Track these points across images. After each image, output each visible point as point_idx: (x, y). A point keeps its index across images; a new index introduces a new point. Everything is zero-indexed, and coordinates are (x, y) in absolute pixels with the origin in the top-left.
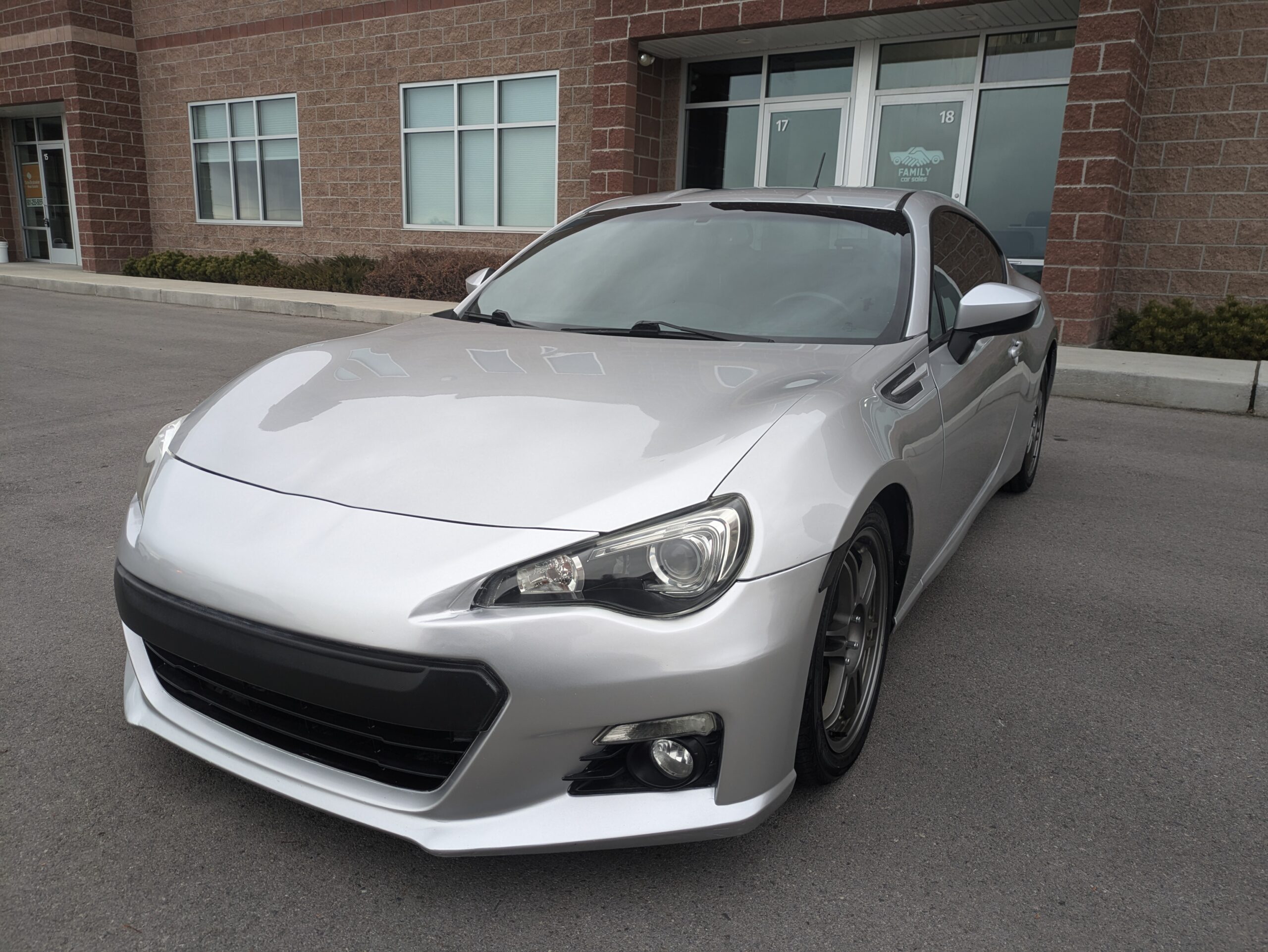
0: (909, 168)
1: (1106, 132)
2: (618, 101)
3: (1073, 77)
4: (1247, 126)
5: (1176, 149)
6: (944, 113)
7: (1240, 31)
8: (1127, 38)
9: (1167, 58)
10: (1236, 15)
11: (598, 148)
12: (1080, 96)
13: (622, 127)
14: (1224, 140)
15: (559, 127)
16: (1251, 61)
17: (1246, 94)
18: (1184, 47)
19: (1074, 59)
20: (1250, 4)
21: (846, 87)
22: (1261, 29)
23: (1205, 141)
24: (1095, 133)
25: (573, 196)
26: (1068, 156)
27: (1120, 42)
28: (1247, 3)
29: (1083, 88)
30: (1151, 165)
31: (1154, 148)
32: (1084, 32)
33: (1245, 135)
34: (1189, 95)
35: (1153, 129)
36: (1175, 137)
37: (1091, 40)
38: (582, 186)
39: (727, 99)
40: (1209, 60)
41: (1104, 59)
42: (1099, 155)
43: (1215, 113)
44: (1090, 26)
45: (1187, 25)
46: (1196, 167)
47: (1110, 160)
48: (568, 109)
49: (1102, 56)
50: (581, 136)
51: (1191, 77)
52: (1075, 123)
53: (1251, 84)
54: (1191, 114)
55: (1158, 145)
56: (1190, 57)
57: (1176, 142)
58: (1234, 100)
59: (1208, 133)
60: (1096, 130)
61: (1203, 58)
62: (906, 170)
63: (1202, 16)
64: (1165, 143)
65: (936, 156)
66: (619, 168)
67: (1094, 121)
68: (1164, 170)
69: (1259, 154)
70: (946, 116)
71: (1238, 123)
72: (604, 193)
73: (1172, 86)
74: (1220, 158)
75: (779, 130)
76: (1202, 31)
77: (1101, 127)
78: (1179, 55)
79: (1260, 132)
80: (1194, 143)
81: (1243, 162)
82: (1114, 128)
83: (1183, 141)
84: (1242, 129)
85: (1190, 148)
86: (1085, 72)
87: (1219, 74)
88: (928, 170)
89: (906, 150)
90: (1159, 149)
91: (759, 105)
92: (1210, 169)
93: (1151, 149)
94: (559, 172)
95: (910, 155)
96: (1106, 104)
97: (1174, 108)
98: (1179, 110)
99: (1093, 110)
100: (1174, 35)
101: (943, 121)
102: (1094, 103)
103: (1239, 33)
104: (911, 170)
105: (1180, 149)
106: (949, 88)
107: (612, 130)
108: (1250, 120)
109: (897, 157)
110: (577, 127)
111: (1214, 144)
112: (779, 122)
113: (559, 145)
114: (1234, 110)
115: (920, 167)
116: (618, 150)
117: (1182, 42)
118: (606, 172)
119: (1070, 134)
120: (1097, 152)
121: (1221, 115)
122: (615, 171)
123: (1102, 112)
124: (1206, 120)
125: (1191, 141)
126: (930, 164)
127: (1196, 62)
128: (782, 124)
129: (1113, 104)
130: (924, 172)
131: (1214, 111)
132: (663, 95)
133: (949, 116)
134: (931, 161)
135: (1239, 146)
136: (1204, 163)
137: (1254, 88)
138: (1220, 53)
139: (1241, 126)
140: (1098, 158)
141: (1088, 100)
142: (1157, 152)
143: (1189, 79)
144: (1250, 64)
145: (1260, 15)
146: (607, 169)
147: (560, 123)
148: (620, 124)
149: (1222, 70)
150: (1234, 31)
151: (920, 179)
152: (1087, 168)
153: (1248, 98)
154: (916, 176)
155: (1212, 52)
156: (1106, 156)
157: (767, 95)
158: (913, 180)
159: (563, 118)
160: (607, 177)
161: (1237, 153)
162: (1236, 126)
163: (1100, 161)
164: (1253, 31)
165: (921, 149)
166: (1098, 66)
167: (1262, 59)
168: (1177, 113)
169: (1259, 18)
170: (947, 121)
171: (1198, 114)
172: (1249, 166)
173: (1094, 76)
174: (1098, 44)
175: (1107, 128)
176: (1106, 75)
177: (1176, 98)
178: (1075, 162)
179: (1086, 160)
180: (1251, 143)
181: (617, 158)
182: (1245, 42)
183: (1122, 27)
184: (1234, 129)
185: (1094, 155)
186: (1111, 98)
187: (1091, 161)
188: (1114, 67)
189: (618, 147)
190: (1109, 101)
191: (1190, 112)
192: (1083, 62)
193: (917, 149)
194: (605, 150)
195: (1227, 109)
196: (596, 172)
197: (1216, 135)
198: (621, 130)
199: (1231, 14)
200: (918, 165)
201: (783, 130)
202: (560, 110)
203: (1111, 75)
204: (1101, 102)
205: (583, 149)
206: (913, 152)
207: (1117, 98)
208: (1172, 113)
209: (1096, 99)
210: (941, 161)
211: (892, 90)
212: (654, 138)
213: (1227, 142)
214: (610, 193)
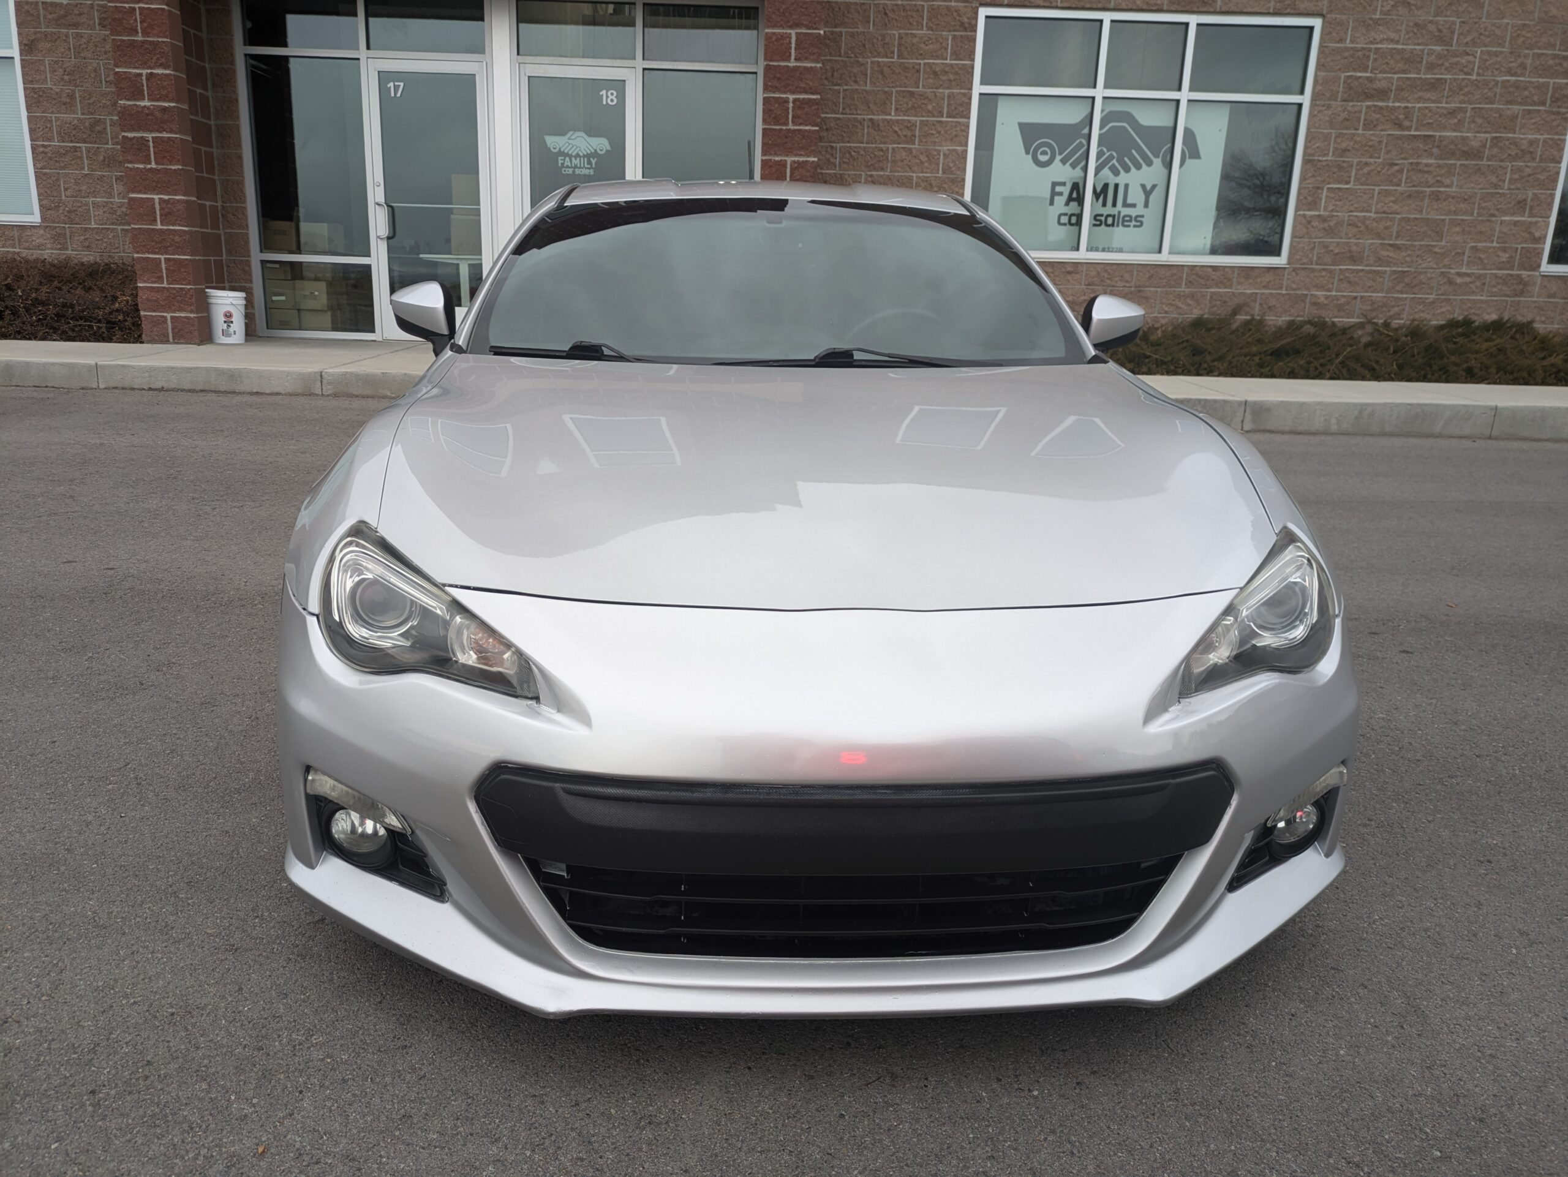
0: (570, 157)
1: (806, 130)
2: (155, 32)
3: (767, 65)
4: (909, 134)
5: (850, 153)
6: (604, 92)
7: (894, 32)
8: (816, 29)
9: (831, 55)
10: (890, 14)
11: (129, 100)
12: (776, 87)
13: (167, 72)
14: (890, 146)
15: (22, 60)
16: (907, 65)
17: (905, 100)
18: (846, 44)
19: (766, 45)
20: (902, 5)
21: (478, 47)
22: (914, 32)
23: (874, 146)
24: (795, 130)
25: (64, 168)
26: (770, 154)
27: (809, 31)
28: (900, 2)
29: (779, 79)
30: (828, 169)
31: (829, 150)
32: (773, 16)
33: (908, 143)
34: (856, 97)
35: (827, 129)
36: (847, 140)
37: (781, 26)
38: (79, 154)
39: (284, 44)
40: (869, 61)
41: (796, 48)
42: (801, 155)
43: (880, 117)
44: (778, 10)
45: (846, 20)
46: (869, 173)
47: (813, 162)
48: (35, 33)
49: (793, 46)
50: (66, 77)
51: (855, 77)
52: (774, 118)
53: (908, 89)
54: (859, 117)
55: (832, 147)
56: (852, 55)
57: (848, 145)
58: (896, 105)
59: (877, 137)
60: (796, 128)
61: (864, 57)
62: (567, 159)
63: (859, 12)
64: (838, 145)
65: (601, 144)
66: (171, 132)
67: (793, 117)
68: (841, 175)
69: (922, 162)
70: (607, 97)
71: (900, 130)
72: (149, 166)
73: (839, 85)
74: (889, 165)
75: (393, 95)
76: (861, 30)
77: (800, 124)
78: (842, 52)
79: (921, 141)
80: (865, 148)
81: (909, 170)
82: (813, 126)
83: (855, 145)
84: (905, 136)
85: (862, 152)
86: (778, 61)
87: (880, 76)
88: (593, 161)
89: (564, 134)
90: (834, 151)
91: (358, 59)
92: (881, 176)
93: (827, 151)
94: (31, 130)
95: (570, 142)
96: (804, 99)
97: (844, 109)
98: (848, 111)
99: (791, 105)
100: (835, 30)
101: (604, 103)
102: (791, 97)
103: (894, 35)
104: (573, 159)
105: (853, 153)
106: (607, 62)
107: (151, 74)
108: (910, 126)
109: (554, 142)
110: (56, 62)
111: (882, 150)
112: (391, 85)
113: (25, 89)
114: (896, 115)
115: (584, 156)
116: (166, 104)
117: (843, 38)
118: (149, 136)
119: (770, 129)
120: (799, 152)
121: (886, 120)
122: (165, 135)
123: (799, 108)
124: (873, 124)
125: (862, 145)
126: (595, 154)
127: (858, 62)
128: (396, 88)
129: (810, 100)
130: (589, 163)
131: (878, 115)
132: (204, 29)
133: (611, 97)
134: (596, 151)
135: (904, 154)
136: (875, 169)
137: (912, 94)
138: (879, 55)
139: (905, 133)
140: (801, 159)
141: (785, 93)
142: (832, 155)
143: (853, 79)
144: (906, 69)
145: (912, 17)
146: (151, 131)
147: (21, 54)
148: (164, 66)
149: (882, 73)
150: (889, 32)
151: (587, 172)
152: (791, 169)
153: (907, 103)
154: (580, 168)
155: (871, 52)
156: (808, 157)
157: (368, 48)
158: (577, 171)
159: (27, 47)
160: (151, 144)
161: (902, 161)
162: (899, 132)
163: (803, 162)
164: (907, 34)
165: (582, 134)
166: (790, 56)
167: (916, 64)
168: (846, 114)
169: (911, 20)
170: (610, 102)
171: (865, 117)
172: (914, 175)
173: (788, 67)
174: (789, 31)
175: (807, 125)
176: (800, 67)
177: (844, 98)
178: (778, 161)
179: (789, 160)
180: (914, 151)
181: (166, 117)
182: (900, 45)
183: (810, 15)
184: (898, 135)
185: (796, 155)
186: (806, 93)
187: (794, 162)
188: (806, 59)
189: (164, 101)
190: (806, 96)
191: (857, 114)
192: (775, 49)
193: (578, 134)
194: (142, 104)
195: (890, 114)
196: (130, 135)
197: (883, 140)
198: (167, 75)
199: (886, 14)
200: (581, 154)
201: (399, 95)
202: (19, 34)
203: (805, 68)
204: (798, 97)
205: (72, 96)
206: (573, 137)
207: (813, 94)
208: (842, 113)
209: (793, 93)
210: (607, 151)
211: (538, 58)
212: (202, 91)
213: (893, 149)
214: (160, 167)
